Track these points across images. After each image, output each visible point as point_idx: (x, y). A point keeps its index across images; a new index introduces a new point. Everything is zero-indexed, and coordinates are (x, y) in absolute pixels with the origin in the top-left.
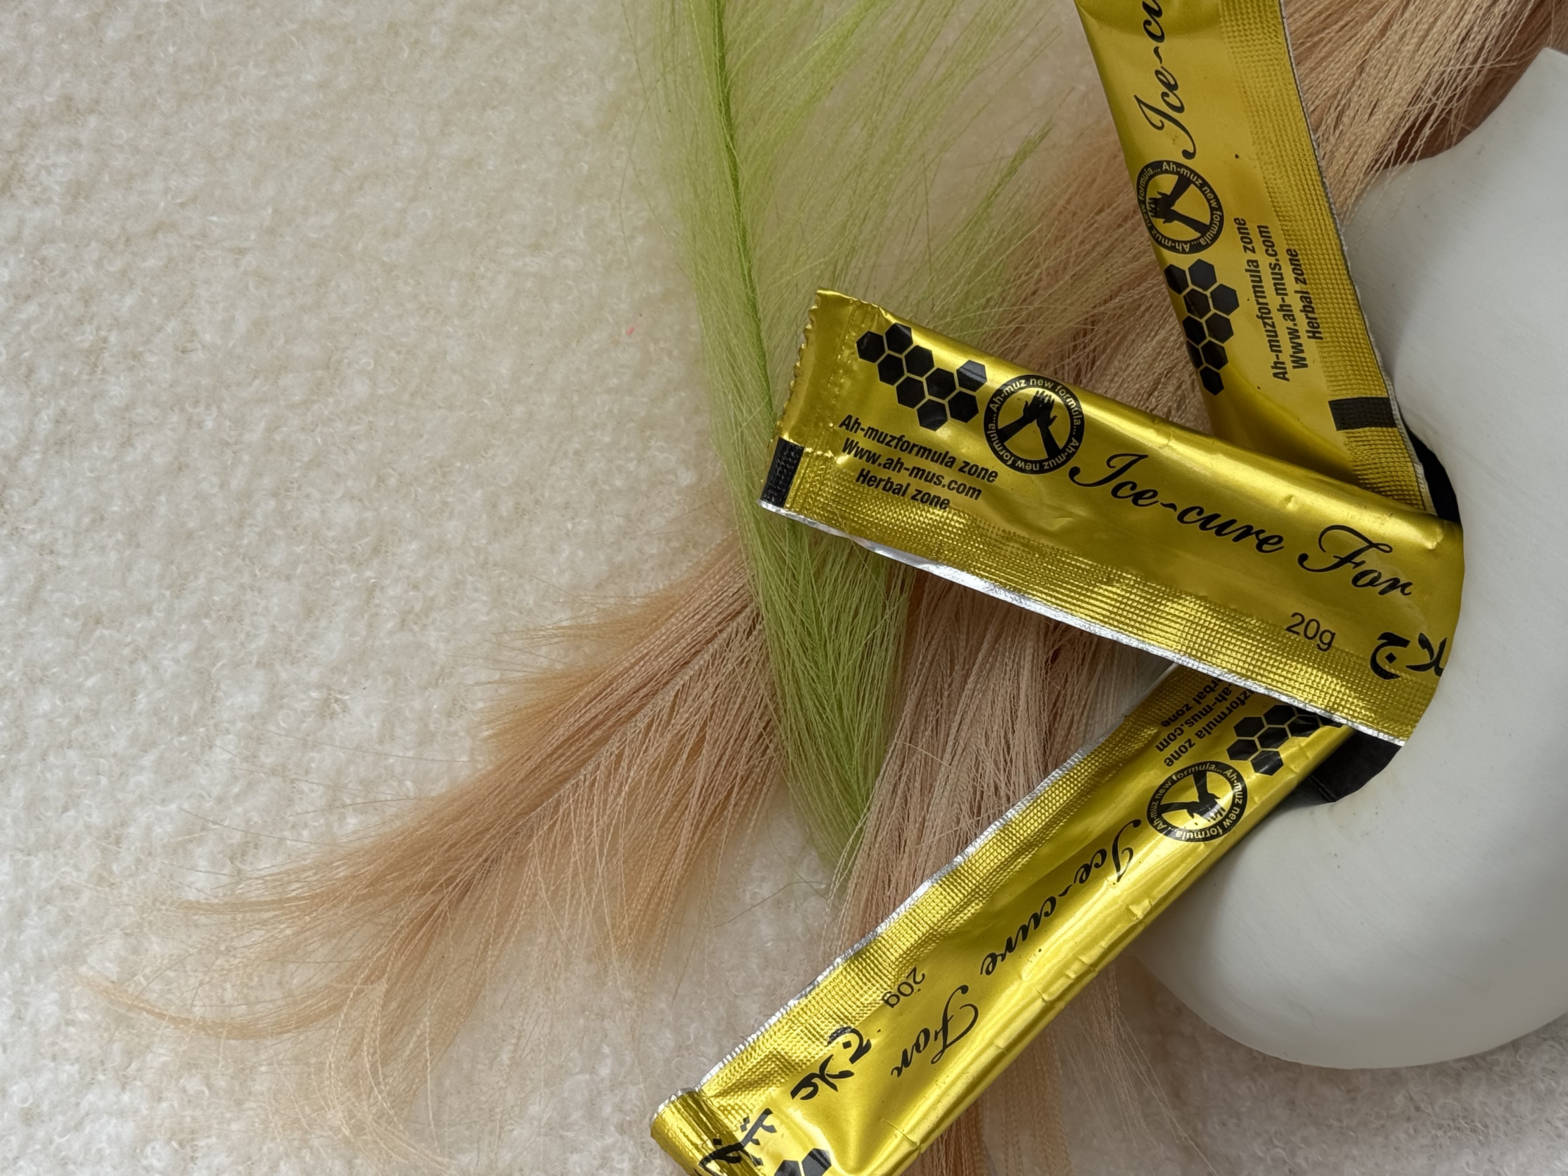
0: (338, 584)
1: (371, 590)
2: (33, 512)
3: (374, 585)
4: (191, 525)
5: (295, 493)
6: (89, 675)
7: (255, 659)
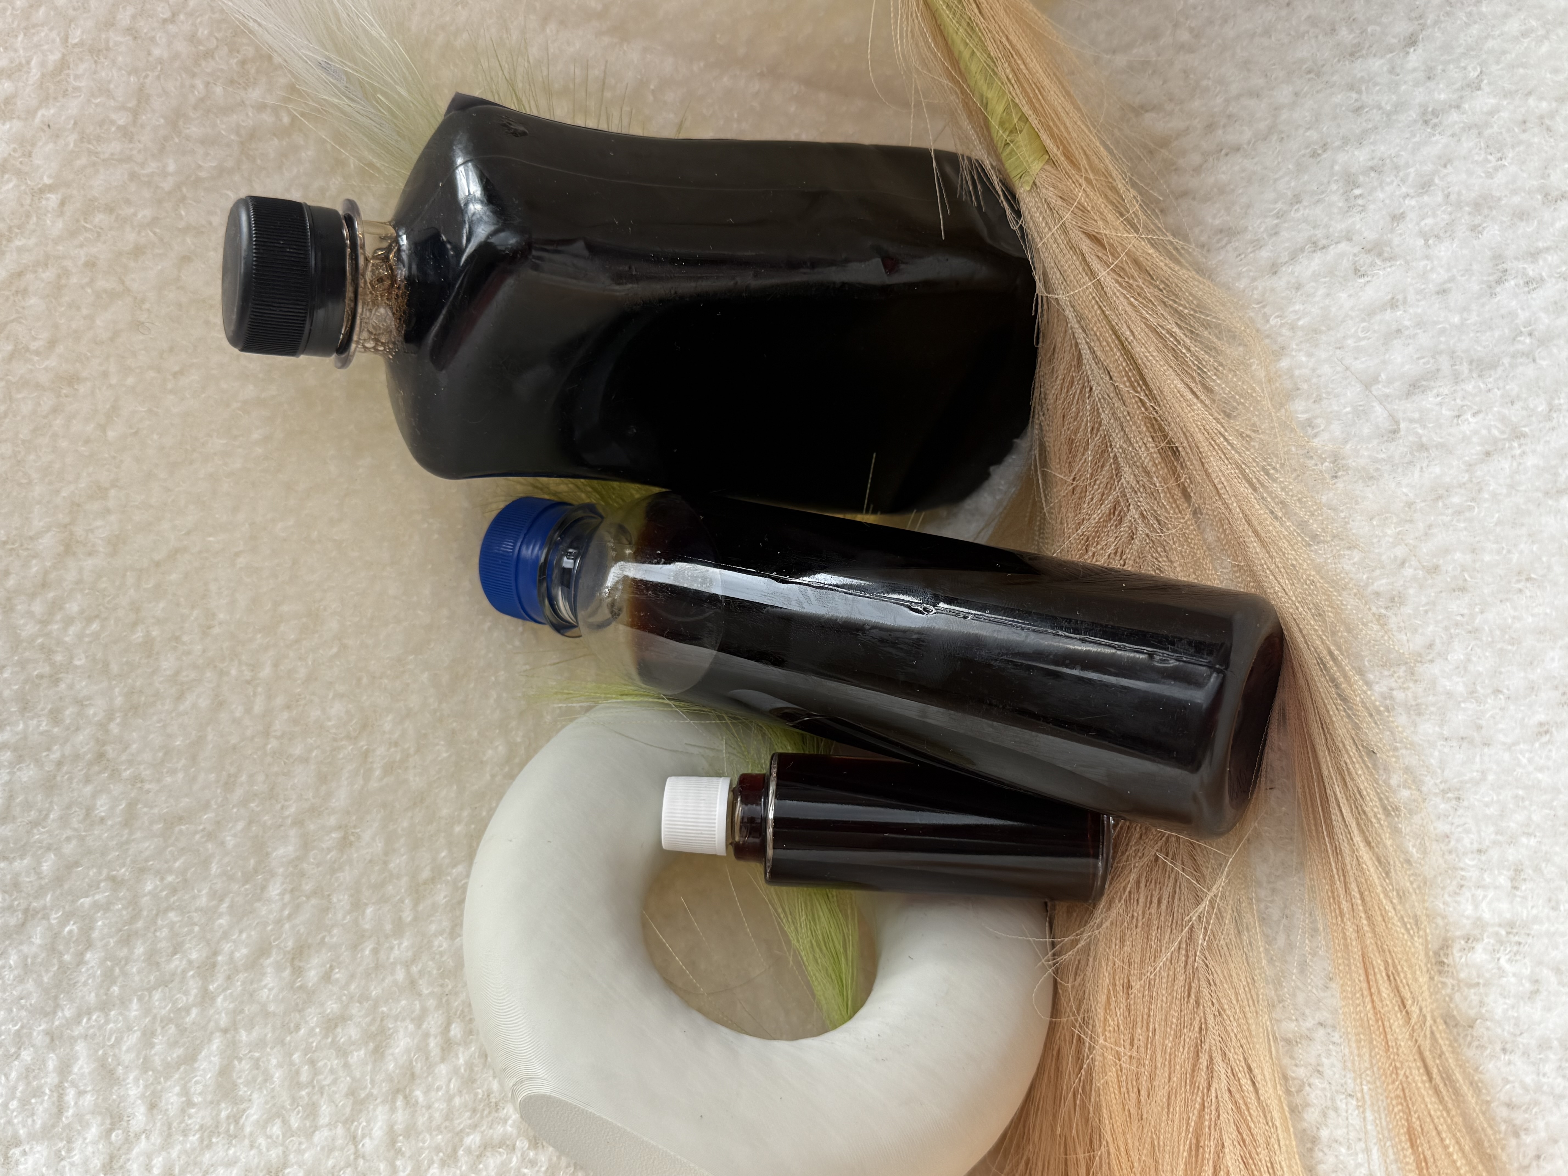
0: (341, 756)
1: (366, 754)
2: (124, 757)
3: (367, 751)
4: (233, 742)
5: (302, 702)
6: (175, 860)
7: (289, 821)
